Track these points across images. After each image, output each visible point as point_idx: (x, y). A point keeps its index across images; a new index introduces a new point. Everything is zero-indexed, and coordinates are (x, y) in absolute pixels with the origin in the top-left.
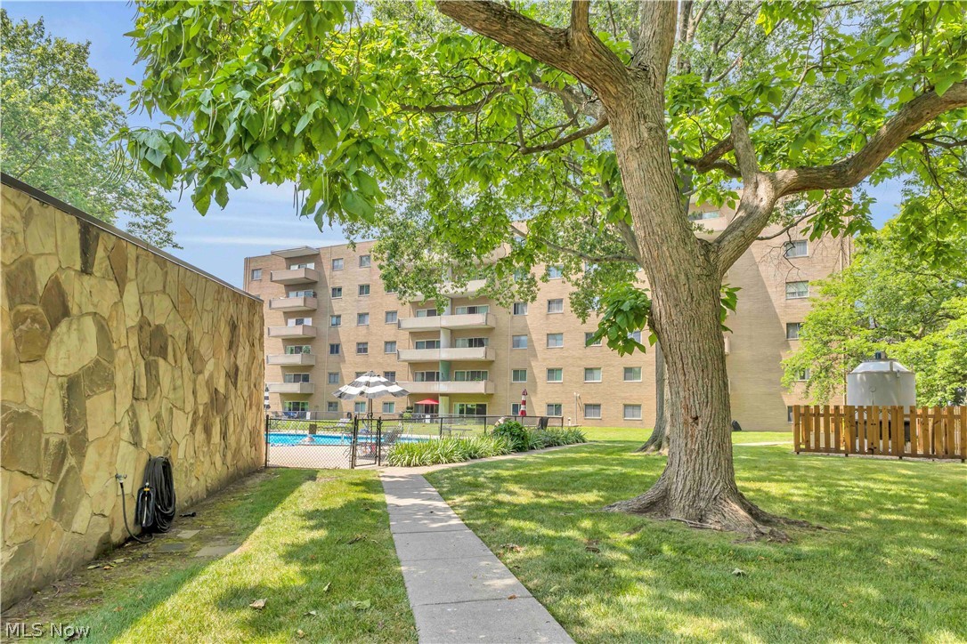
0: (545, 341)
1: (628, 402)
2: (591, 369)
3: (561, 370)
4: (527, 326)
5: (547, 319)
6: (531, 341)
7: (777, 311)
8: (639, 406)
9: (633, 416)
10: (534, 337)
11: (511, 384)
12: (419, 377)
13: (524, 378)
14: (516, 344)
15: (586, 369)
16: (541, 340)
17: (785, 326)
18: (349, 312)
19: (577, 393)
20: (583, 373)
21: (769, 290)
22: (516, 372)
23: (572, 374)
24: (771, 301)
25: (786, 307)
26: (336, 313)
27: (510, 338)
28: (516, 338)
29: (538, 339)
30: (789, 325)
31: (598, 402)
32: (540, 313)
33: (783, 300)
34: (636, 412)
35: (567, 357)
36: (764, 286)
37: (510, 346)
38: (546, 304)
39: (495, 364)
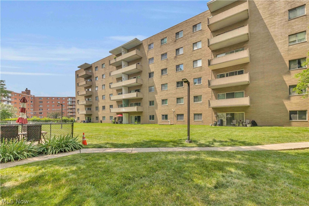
0: (161, 88)
1: (196, 113)
2: (179, 98)
3: (167, 100)
4: (153, 82)
5: (161, 78)
6: (155, 88)
7: (282, 54)
8: (201, 114)
9: (199, 119)
10: (156, 86)
11: (149, 107)
12: (120, 106)
13: (153, 104)
14: (150, 90)
15: (177, 99)
16: (159, 87)
17: (287, 63)
18: (100, 85)
19: (173, 109)
20: (176, 100)
21: (276, 43)
22: (150, 102)
23: (172, 101)
24: (277, 48)
25: (289, 50)
26: (97, 86)
27: (148, 88)
28: (150, 88)
29: (158, 87)
30: (290, 61)
31: (183, 113)
32: (159, 76)
33: (286, 47)
34: (200, 117)
35: (170, 94)
36: (273, 41)
37: (148, 91)
38: (160, 71)
39: (143, 100)
